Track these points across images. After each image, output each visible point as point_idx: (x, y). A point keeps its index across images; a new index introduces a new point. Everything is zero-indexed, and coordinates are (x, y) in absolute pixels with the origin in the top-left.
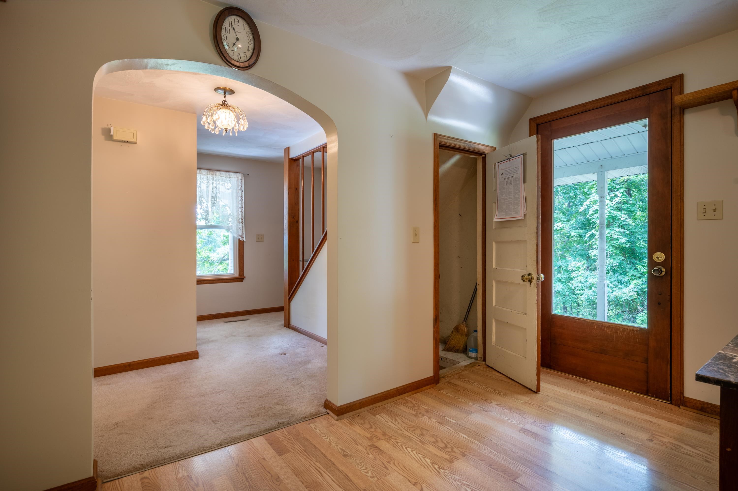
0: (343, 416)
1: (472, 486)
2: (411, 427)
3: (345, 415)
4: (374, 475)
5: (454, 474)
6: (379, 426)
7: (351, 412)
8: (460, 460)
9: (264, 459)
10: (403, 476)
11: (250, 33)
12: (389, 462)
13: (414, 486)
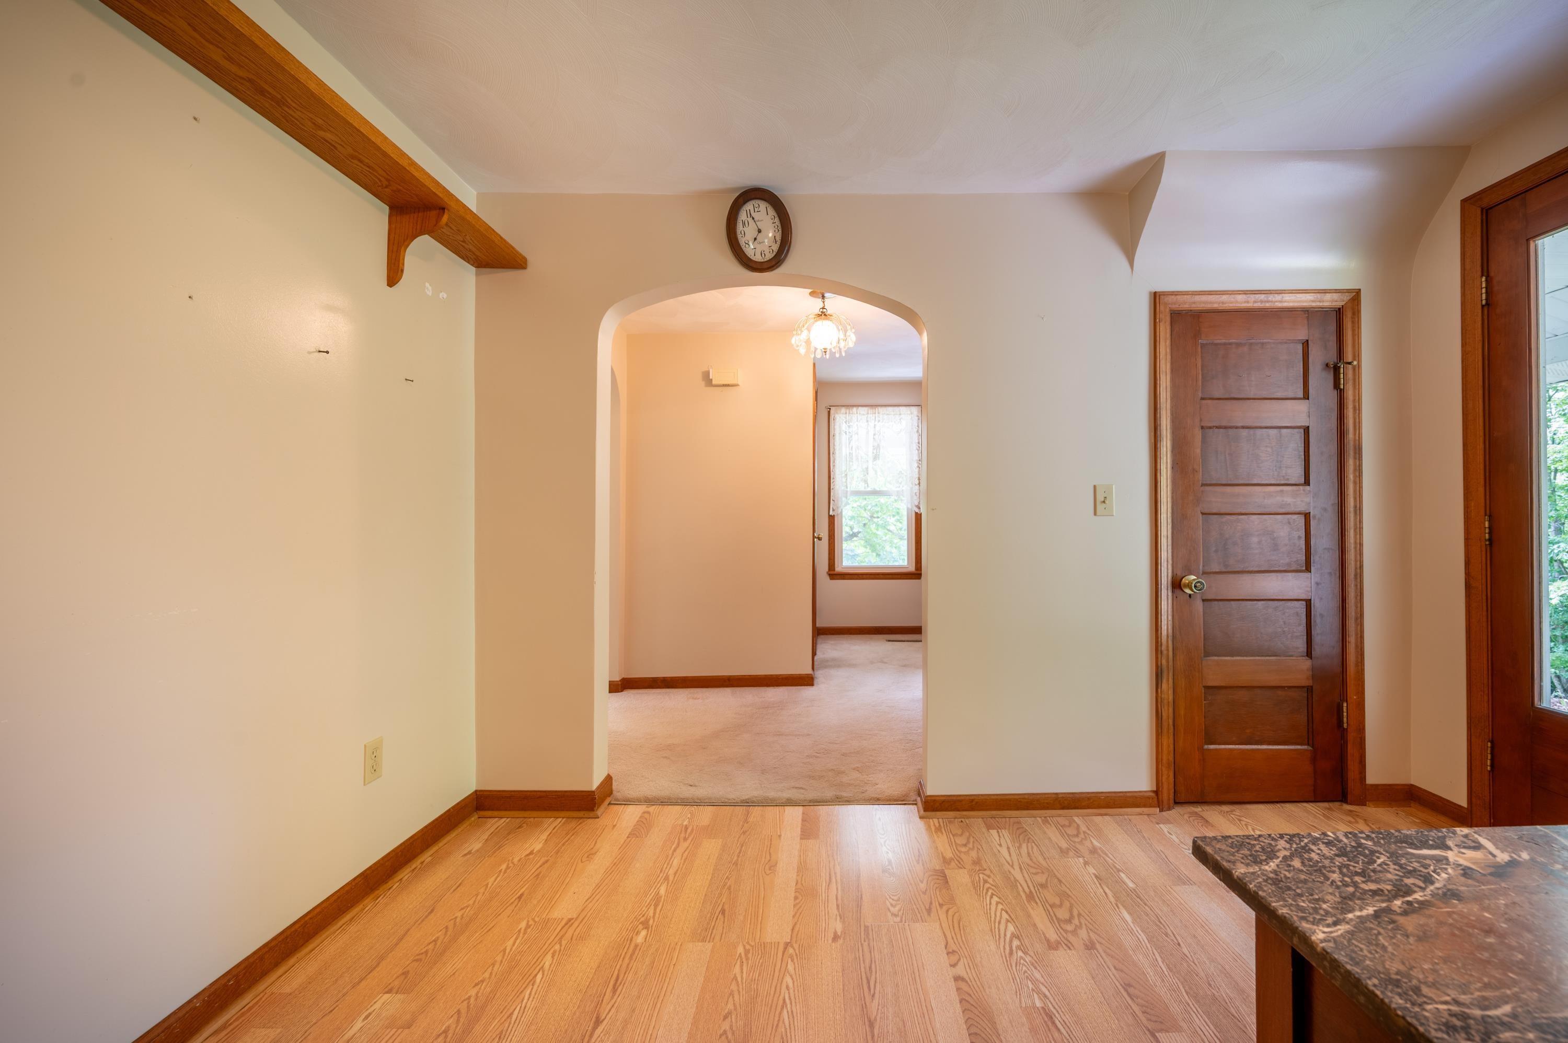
0: (933, 813)
1: (1050, 1001)
2: (1036, 866)
3: (938, 813)
4: (900, 913)
5: (1036, 968)
6: (980, 847)
7: (949, 811)
8: (1073, 952)
9: (780, 836)
10: (944, 932)
11: (776, 216)
12: (941, 905)
13: (947, 954)
